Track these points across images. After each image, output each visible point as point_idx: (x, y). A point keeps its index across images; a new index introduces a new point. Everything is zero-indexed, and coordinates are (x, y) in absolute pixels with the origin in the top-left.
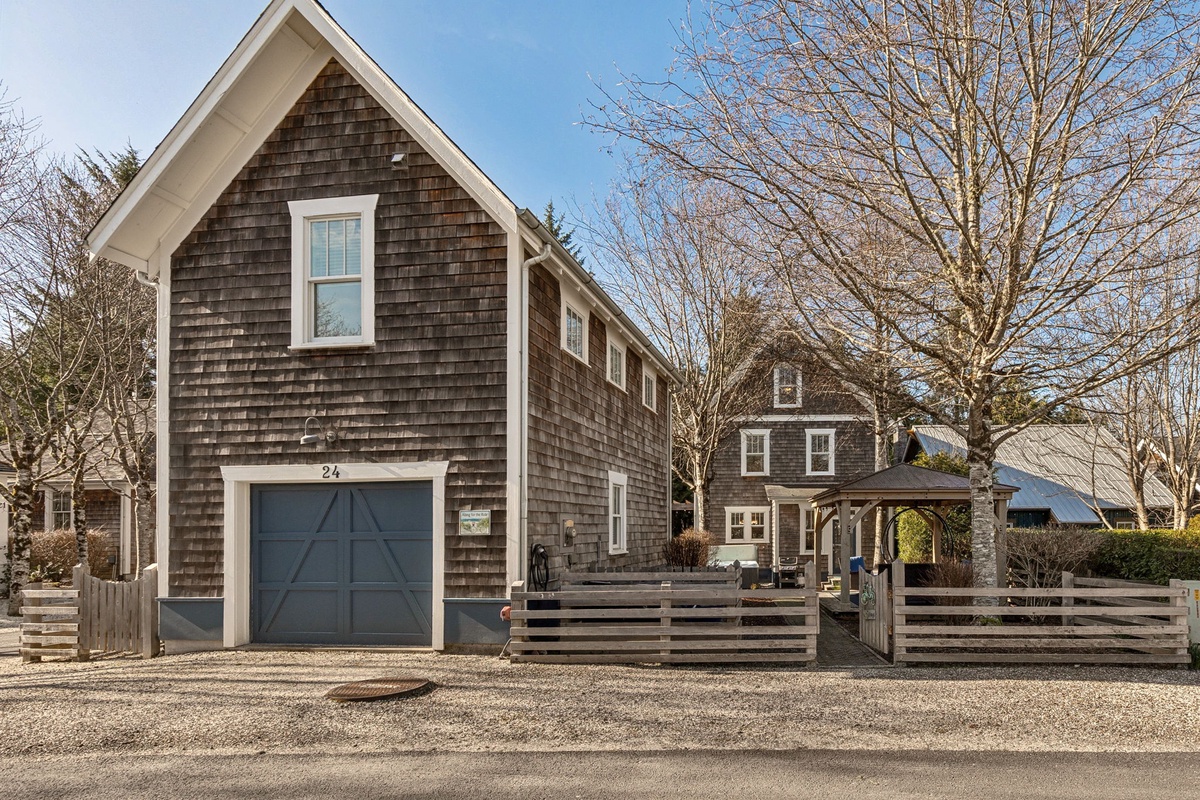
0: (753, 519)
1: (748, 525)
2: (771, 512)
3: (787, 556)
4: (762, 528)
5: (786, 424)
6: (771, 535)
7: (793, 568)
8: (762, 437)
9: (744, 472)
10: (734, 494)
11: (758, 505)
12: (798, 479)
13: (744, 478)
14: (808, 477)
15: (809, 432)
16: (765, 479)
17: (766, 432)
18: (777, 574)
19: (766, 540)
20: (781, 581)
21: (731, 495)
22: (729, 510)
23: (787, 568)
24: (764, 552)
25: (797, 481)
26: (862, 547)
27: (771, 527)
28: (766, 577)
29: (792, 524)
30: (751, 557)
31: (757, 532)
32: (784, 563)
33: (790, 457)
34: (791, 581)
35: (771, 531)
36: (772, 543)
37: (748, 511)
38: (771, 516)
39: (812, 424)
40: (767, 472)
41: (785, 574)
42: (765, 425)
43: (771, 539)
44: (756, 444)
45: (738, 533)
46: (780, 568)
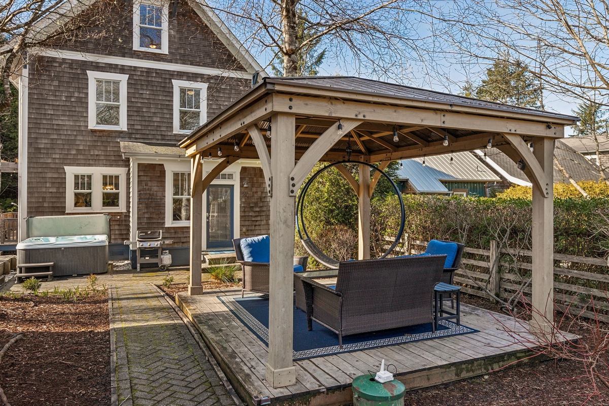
0: (105, 184)
1: (97, 192)
2: (128, 174)
3: (149, 229)
4: (117, 194)
5: (149, 71)
6: (128, 202)
7: (155, 244)
8: (117, 83)
9: (92, 124)
10: (78, 150)
11: (111, 166)
12: (163, 137)
13: (93, 131)
14: (175, 135)
15: (177, 84)
16: (120, 133)
17: (124, 79)
18: (134, 252)
19: (122, 208)
20: (140, 260)
21: (74, 152)
22: (71, 171)
23: (147, 245)
24: (118, 224)
25: (162, 140)
26: (241, 217)
27: (128, 193)
28: (121, 253)
29: (155, 189)
30: (100, 230)
31: (110, 200)
32: (143, 239)
33: (153, 110)
34: (154, 261)
35: (128, 197)
36: (129, 212)
37: (97, 172)
38: (128, 179)
39: (181, 75)
40: (123, 126)
41: (144, 252)
42: (122, 70)
43: (128, 207)
44: (109, 91)
45: (84, 200)
46: (139, 245)
